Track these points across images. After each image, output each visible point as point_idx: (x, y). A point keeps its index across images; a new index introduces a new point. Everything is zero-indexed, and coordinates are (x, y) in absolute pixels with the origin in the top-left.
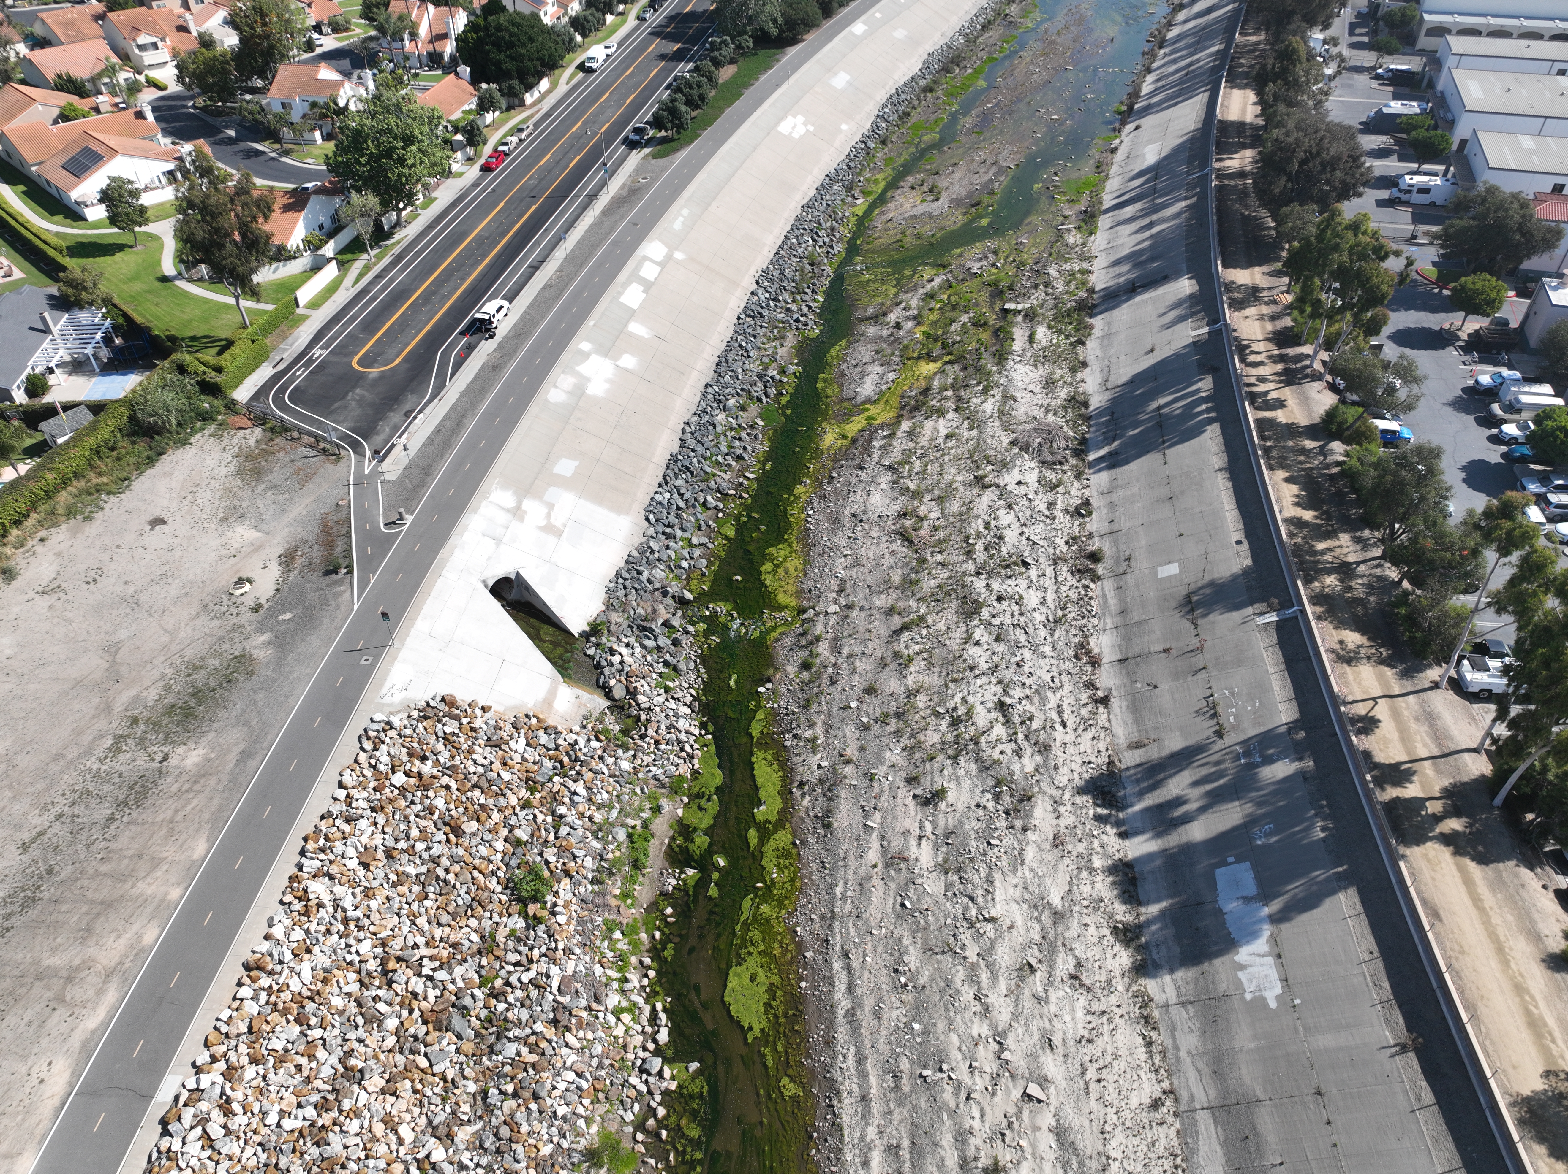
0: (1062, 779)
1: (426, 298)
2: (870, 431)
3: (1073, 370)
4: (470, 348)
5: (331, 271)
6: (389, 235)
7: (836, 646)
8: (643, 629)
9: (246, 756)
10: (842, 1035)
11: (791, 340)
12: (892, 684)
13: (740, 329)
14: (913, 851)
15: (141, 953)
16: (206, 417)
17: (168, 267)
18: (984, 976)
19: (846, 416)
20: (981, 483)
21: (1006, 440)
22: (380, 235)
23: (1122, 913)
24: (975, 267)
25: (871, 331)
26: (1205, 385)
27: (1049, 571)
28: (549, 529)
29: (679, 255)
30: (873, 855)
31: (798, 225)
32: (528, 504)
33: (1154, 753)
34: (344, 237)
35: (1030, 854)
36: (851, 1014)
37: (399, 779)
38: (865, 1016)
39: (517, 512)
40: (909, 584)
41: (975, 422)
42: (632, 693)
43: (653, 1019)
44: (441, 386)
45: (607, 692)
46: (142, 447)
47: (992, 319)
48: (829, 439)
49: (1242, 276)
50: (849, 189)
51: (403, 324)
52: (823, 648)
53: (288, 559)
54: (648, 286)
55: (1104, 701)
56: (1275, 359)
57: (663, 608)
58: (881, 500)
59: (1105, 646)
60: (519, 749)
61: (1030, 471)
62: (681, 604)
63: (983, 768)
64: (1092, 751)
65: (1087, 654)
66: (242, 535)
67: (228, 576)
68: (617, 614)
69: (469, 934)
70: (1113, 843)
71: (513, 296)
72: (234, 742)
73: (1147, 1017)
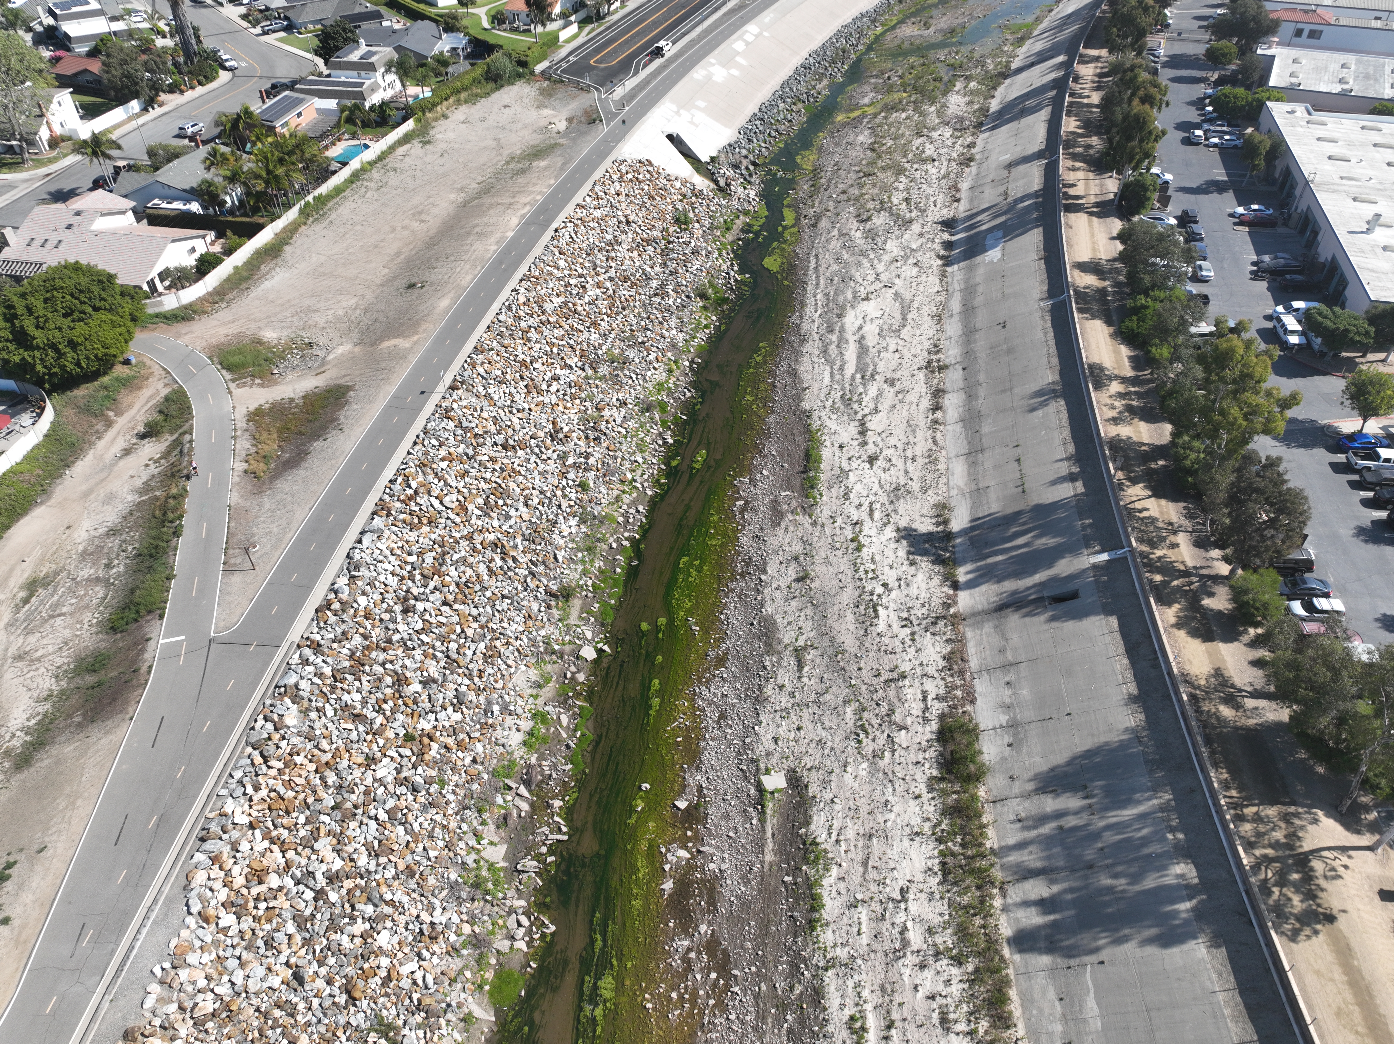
0: (930, 219)
1: (626, 42)
2: (864, 115)
3: (986, 99)
4: (651, 61)
5: (574, 29)
6: (603, 18)
7: (829, 180)
8: (735, 166)
9: (564, 164)
10: (811, 272)
11: (825, 82)
12: (855, 191)
13: (797, 72)
14: (853, 232)
15: (536, 201)
16: (520, 76)
17: (486, 25)
18: (876, 261)
19: (852, 111)
20: (919, 134)
21: (937, 121)
22: (599, 17)
23: (942, 252)
24: (942, 58)
25: (873, 81)
26: (1051, 94)
27: (945, 164)
28: (692, 123)
29: (766, 34)
30: (835, 232)
31: (838, 35)
32: (682, 111)
33: (975, 211)
34: (582, 14)
35: (906, 236)
36: (816, 269)
37: (630, 176)
38: (822, 269)
39: (677, 113)
40: (872, 163)
41: (923, 114)
42: (728, 185)
43: (732, 265)
44: (636, 73)
45: (716, 182)
46: (491, 85)
47: (946, 79)
48: (840, 118)
49: (1093, 52)
50: (874, 21)
51: (615, 51)
52: (823, 181)
53: (570, 120)
54: (747, 44)
55: (958, 200)
56: (1093, 82)
57: (745, 162)
58: (864, 138)
59: (964, 186)
60: (678, 185)
61: (948, 132)
62: (754, 164)
63: (891, 214)
64: (947, 214)
65: (956, 188)
66: (547, 112)
67: (544, 123)
68: (723, 156)
69: (659, 225)
70: (946, 237)
71: (674, 43)
72: (559, 161)
73: (943, 275)
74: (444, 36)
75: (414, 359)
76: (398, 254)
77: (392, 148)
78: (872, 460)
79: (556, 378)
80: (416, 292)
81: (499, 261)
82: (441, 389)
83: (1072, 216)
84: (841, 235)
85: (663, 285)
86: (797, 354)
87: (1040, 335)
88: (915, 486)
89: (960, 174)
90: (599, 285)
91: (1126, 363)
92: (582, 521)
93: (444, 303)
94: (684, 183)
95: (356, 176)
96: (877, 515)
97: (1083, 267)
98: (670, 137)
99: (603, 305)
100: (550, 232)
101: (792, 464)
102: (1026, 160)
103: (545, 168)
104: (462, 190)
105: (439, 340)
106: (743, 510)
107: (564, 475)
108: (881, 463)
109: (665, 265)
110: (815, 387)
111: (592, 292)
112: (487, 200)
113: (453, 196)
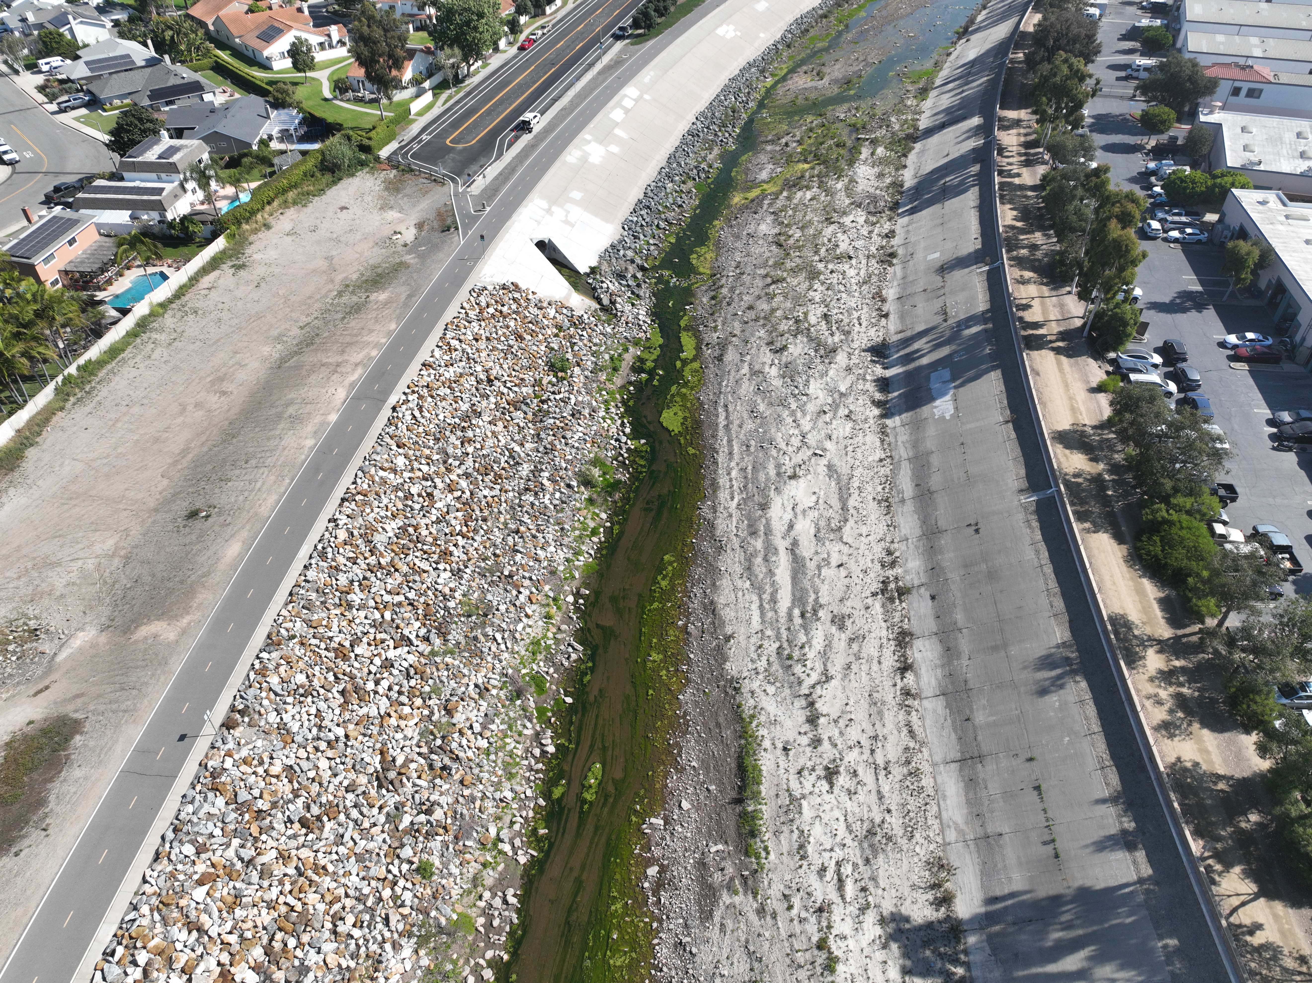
0: (856, 345)
1: (489, 112)
2: (763, 196)
3: (897, 169)
4: (517, 138)
5: (428, 97)
6: (462, 81)
7: (732, 290)
8: (620, 276)
9: (410, 296)
10: (721, 433)
11: (716, 151)
12: (763, 306)
13: (684, 141)
14: (767, 369)
15: (371, 359)
16: (363, 164)
17: (327, 94)
18: (799, 414)
19: (749, 189)
20: (829, 221)
21: (847, 201)
22: (458, 80)
23: (878, 396)
24: (842, 116)
25: (769, 148)
26: (976, 169)
27: (864, 262)
28: (566, 222)
29: (647, 97)
30: (745, 370)
31: (726, 90)
32: (554, 208)
33: (909, 334)
34: (437, 78)
35: (831, 373)
36: (727, 427)
37: (491, 310)
38: (734, 428)
39: (549, 211)
40: (779, 265)
41: (830, 192)
42: (613, 303)
43: (623, 424)
44: (500, 155)
45: (599, 300)
46: (328, 177)
47: (849, 143)
48: (737, 199)
49: (1012, 114)
50: (762, 71)
51: (475, 125)
52: (724, 291)
53: (420, 226)
54: (627, 111)
55: (886, 316)
56: (1020, 154)
57: (632, 269)
58: (766, 227)
59: (891, 293)
60: (552, 312)
61: (860, 216)
62: (642, 268)
63: (811, 339)
64: (874, 336)
65: (879, 297)
66: (392, 215)
67: (387, 231)
68: (605, 267)
69: (529, 377)
70: (879, 371)
71: (542, 113)
72: (403, 291)
73: (883, 432)
74: (274, 114)
75: (177, 666)
76: (185, 451)
77: (194, 280)
78: (831, 774)
80: (198, 524)
81: (315, 467)
83: (1035, 354)
84: (753, 372)
85: (536, 472)
86: (714, 572)
87: (1030, 554)
88: (895, 823)
89: (882, 276)
90: (451, 488)
91: (1158, 613)
92: (422, 941)
93: (233, 550)
94: (561, 307)
95: (143, 325)
96: (850, 889)
97: (1064, 438)
98: (541, 245)
99: (456, 520)
100: (386, 413)
101: (720, 784)
102: (961, 263)
103: (386, 303)
104: (278, 339)
105: (219, 624)
106: (659, 886)
107: (394, 853)
108: (843, 780)
109: (538, 438)
110: (741, 632)
111: (443, 500)
112: (309, 358)
113: (266, 350)
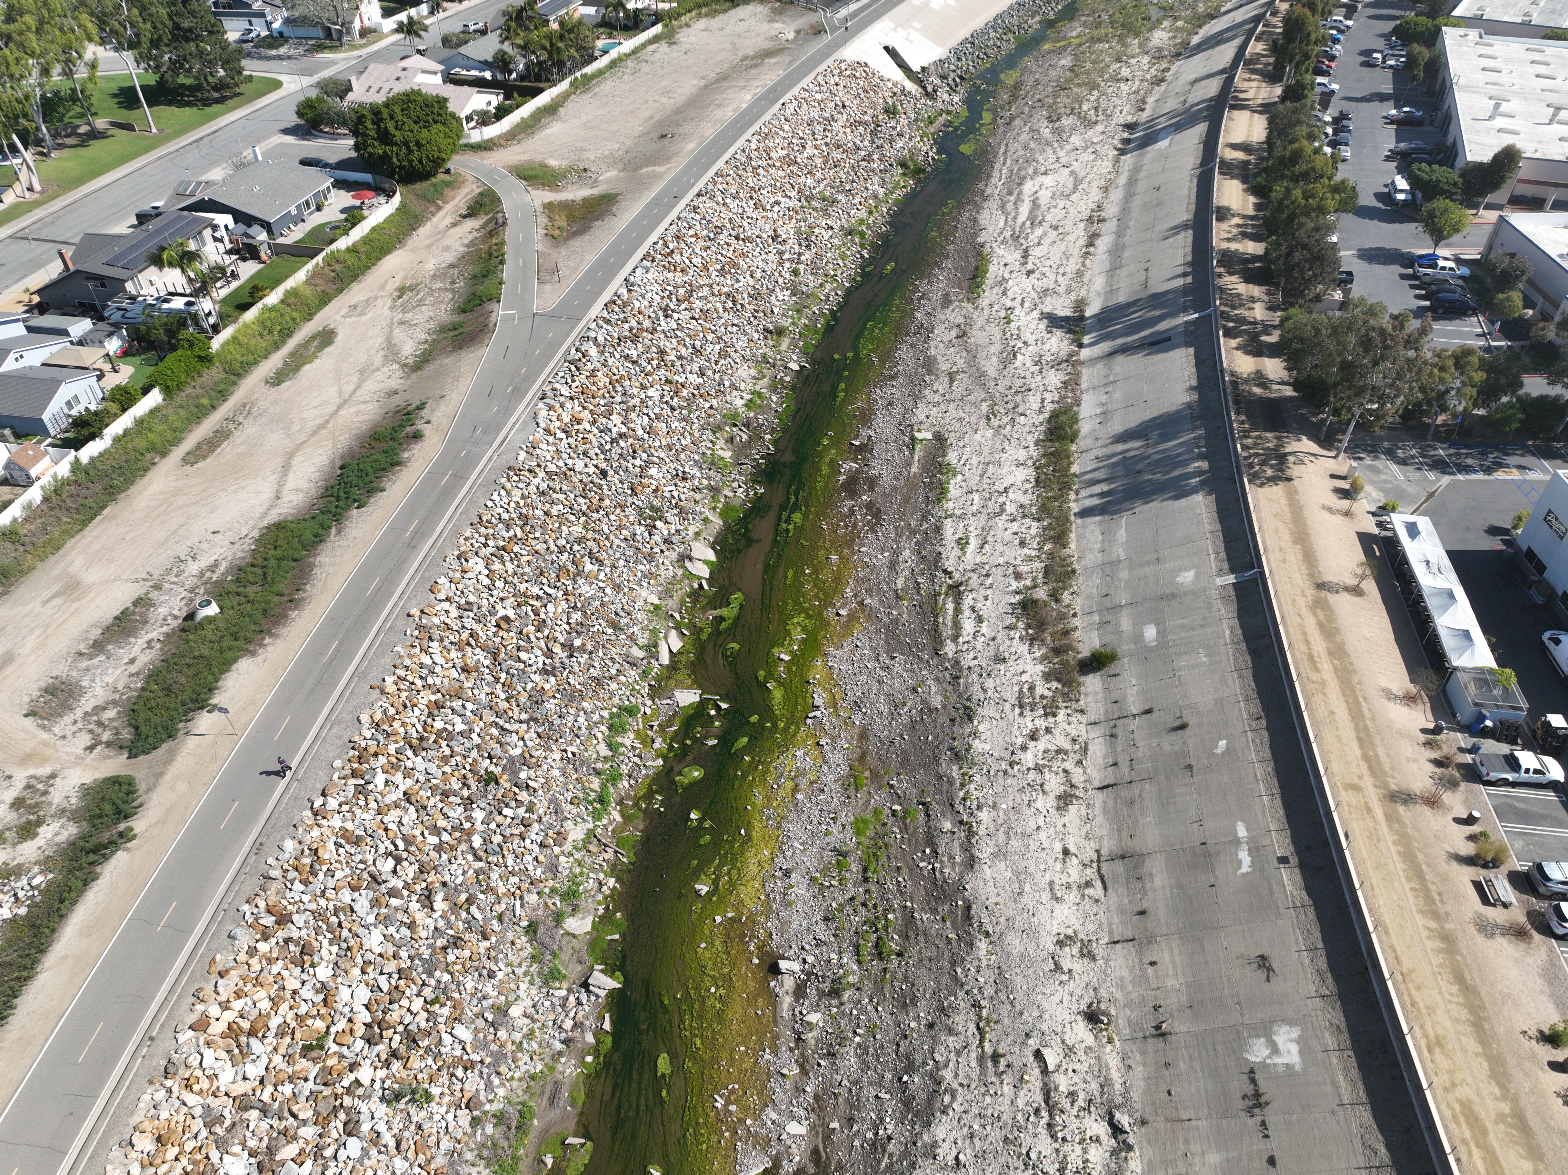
0: (1114, 122)
2: (1070, 44)
3: (1189, 35)
7: (1028, 92)
8: (943, 77)
9: (792, 61)
10: (1000, 155)
11: (1038, 18)
12: (1050, 100)
13: (1011, 7)
14: (1042, 129)
15: (767, 85)
18: (1058, 149)
19: (1058, 41)
20: (1119, 60)
21: (1138, 50)
23: (1120, 146)
25: (1083, 18)
26: (1249, 26)
27: (1138, 83)
28: (908, 38)
30: (1026, 129)
32: (899, 29)
33: (1155, 116)
35: (1089, 133)
37: (848, 72)
38: (1010, 154)
39: (894, 30)
40: (1069, 81)
41: (1125, 45)
42: (935, 91)
43: (931, 148)
45: (924, 88)
46: (729, 4)
48: (1047, 46)
52: (1022, 92)
53: (798, 32)
55: (1143, 110)
57: (952, 75)
58: (1066, 61)
59: (1151, 99)
60: (890, 85)
61: (1146, 60)
62: (961, 78)
63: (1079, 117)
64: (1130, 119)
65: (1144, 102)
66: (778, 26)
67: (774, 33)
68: (933, 68)
69: (870, 112)
70: (1126, 135)
72: (788, 59)
73: (1117, 161)
75: (668, 178)
76: (651, 118)
77: (644, 46)
78: (1029, 273)
79: (778, 203)
80: (666, 141)
81: (735, 122)
82: (691, 195)
83: (1236, 114)
84: (1031, 130)
85: (870, 155)
86: (979, 208)
87: (1186, 192)
88: (1062, 290)
89: (1149, 92)
90: (816, 147)
91: (1251, 206)
92: (794, 294)
93: (691, 146)
94: (895, 84)
95: (614, 64)
96: (1027, 305)
97: (1234, 147)
98: (886, 48)
99: (819, 161)
100: (778, 105)
101: (963, 275)
102: (1210, 76)
103: (775, 64)
104: (703, 78)
105: (687, 169)
106: (920, 299)
107: (781, 264)
108: (1037, 275)
109: (873, 142)
110: (990, 229)
111: (811, 151)
112: (724, 84)
113: (695, 82)
